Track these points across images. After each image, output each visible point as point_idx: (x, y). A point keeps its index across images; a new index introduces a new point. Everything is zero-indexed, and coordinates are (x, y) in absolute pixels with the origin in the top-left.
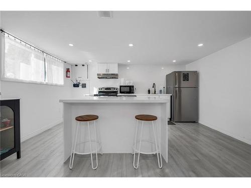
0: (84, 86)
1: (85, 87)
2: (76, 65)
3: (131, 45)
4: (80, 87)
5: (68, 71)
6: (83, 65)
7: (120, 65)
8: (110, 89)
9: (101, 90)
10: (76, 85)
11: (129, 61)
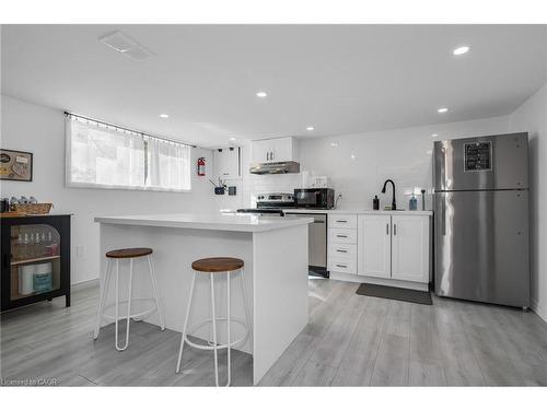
0: (233, 191)
1: (235, 193)
2: (220, 150)
3: (262, 95)
4: (227, 193)
5: (201, 162)
6: (232, 149)
7: (299, 141)
8: (280, 197)
9: (262, 200)
10: (219, 191)
11: (310, 129)
